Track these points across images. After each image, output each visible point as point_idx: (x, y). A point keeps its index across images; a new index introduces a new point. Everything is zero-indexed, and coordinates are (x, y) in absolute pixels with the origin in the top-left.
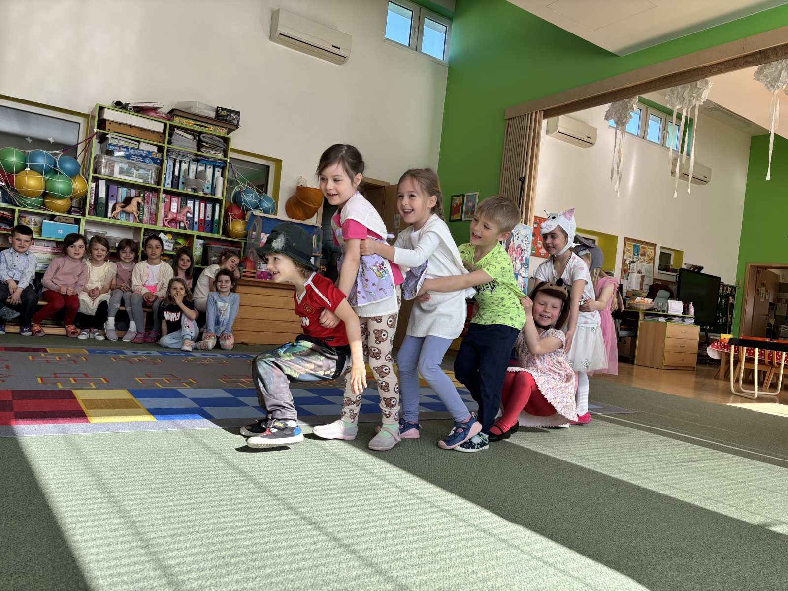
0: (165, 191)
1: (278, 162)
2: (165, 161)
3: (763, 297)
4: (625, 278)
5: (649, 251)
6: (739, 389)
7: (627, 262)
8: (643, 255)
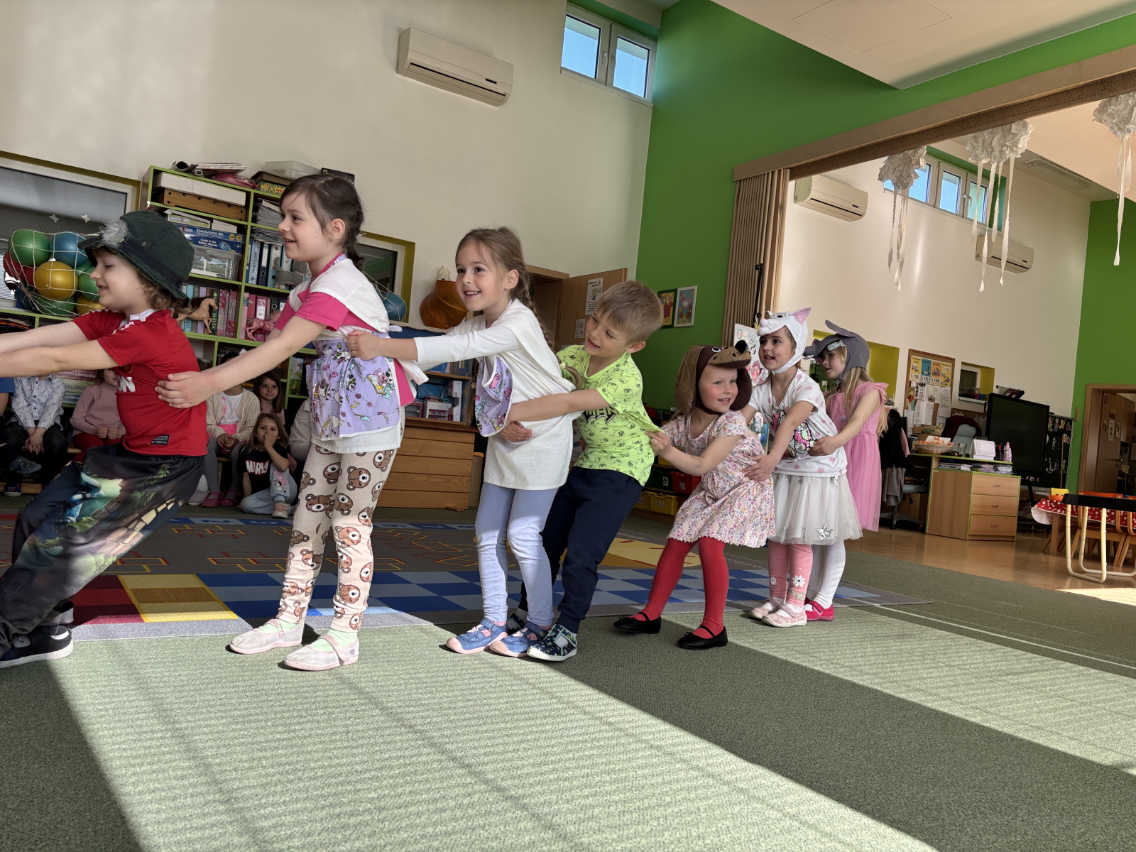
0: (248, 289)
1: (410, 246)
2: (248, 246)
3: (1111, 434)
4: (910, 407)
5: (945, 368)
6: (1079, 567)
7: (914, 385)
8: (936, 374)
